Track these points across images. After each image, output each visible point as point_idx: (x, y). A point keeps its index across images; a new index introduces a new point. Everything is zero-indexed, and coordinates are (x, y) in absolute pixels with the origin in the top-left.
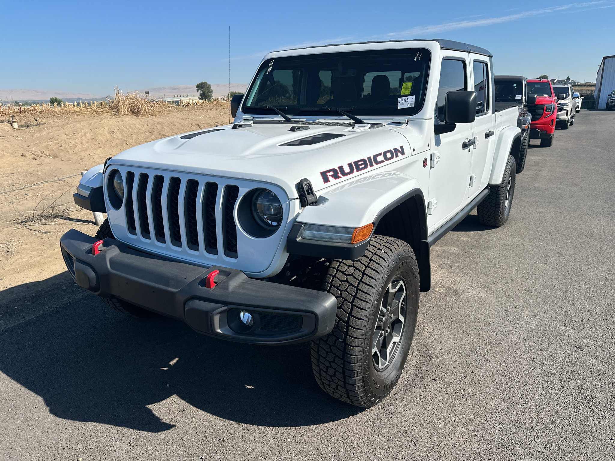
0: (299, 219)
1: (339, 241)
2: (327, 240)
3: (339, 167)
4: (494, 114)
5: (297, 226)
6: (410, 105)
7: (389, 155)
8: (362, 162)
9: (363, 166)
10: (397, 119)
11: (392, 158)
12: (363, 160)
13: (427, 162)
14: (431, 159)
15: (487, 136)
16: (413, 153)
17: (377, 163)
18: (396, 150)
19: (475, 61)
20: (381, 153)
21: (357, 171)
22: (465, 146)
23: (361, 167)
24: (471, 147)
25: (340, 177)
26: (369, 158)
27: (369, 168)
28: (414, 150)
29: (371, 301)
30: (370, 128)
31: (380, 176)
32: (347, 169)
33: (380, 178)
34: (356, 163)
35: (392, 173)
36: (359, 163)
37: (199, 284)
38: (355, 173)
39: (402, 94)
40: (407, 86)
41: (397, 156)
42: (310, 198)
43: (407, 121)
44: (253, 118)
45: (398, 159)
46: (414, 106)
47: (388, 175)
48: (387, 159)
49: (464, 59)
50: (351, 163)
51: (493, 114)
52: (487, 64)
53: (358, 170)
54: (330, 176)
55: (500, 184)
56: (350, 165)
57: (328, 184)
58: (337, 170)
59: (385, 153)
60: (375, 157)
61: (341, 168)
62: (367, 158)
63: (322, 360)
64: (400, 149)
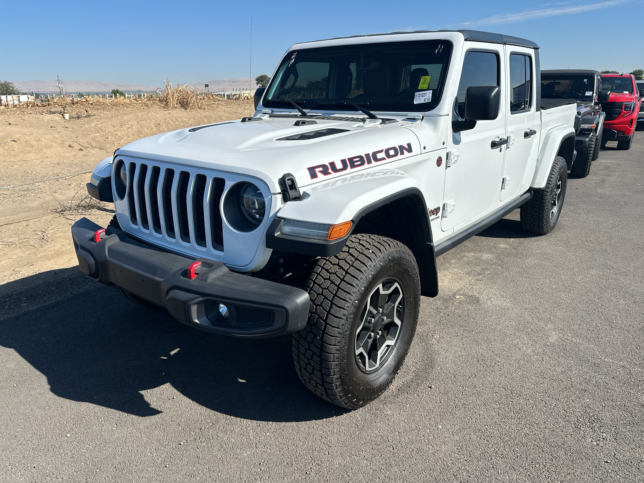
0: (279, 215)
1: (315, 237)
2: (304, 236)
3: (330, 163)
4: (539, 112)
5: (277, 221)
6: (426, 100)
7: (392, 152)
8: (358, 159)
9: (359, 163)
10: (412, 114)
11: (396, 155)
12: (360, 157)
13: (442, 161)
14: (447, 159)
15: (527, 135)
16: (423, 151)
17: (376, 160)
18: (401, 147)
19: (513, 54)
20: (383, 150)
21: (351, 168)
22: (494, 145)
23: (356, 164)
24: (503, 147)
25: (330, 173)
26: (367, 155)
27: (366, 165)
28: (424, 148)
29: (351, 300)
30: (381, 124)
31: (381, 174)
32: (339, 166)
33: (382, 176)
34: (351, 160)
36: (355, 160)
37: (181, 275)
38: (349, 170)
39: (419, 88)
40: (425, 80)
41: (402, 153)
42: (292, 193)
43: (421, 117)
44: (272, 111)
45: (403, 156)
46: (430, 101)
47: (391, 173)
48: (389, 156)
49: (497, 51)
50: (345, 160)
51: (537, 111)
52: (530, 57)
53: (353, 166)
54: (319, 171)
55: (544, 188)
56: (343, 162)
57: (315, 180)
58: (327, 166)
59: (387, 151)
60: (375, 154)
61: (332, 164)
62: (365, 155)
63: (301, 356)
64: (406, 147)
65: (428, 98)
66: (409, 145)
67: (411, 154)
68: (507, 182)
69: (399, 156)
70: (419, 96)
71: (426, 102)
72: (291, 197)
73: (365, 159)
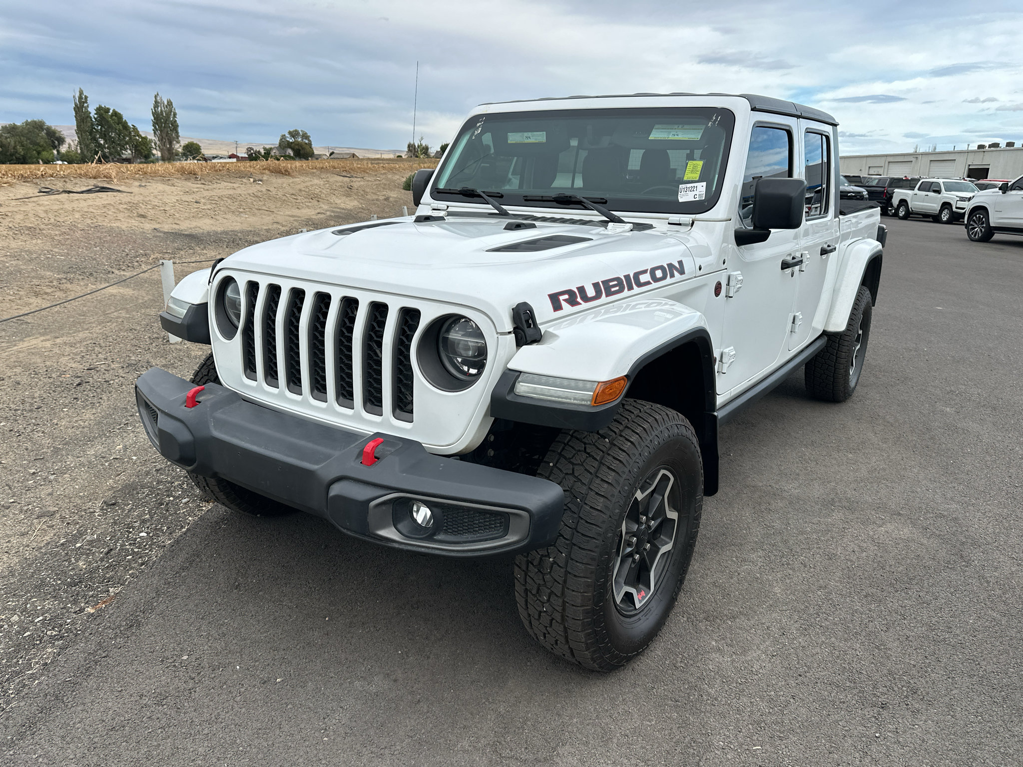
3: (578, 288)
7: (659, 274)
9: (617, 288)
11: (664, 278)
12: (618, 279)
13: (721, 288)
17: (640, 285)
18: (671, 266)
23: (613, 289)
26: (627, 277)
27: (626, 293)
32: (591, 292)
35: (664, 302)
36: (611, 284)
40: (695, 167)
41: (672, 276)
48: (656, 280)
50: (598, 283)
56: (596, 285)
59: (653, 271)
60: (637, 275)
61: (582, 290)
62: (624, 276)
64: (677, 266)
65: (701, 193)
66: (680, 263)
67: (684, 277)
68: (798, 322)
69: (669, 280)
70: (685, 190)
71: (697, 199)
72: (528, 339)
73: (625, 283)
